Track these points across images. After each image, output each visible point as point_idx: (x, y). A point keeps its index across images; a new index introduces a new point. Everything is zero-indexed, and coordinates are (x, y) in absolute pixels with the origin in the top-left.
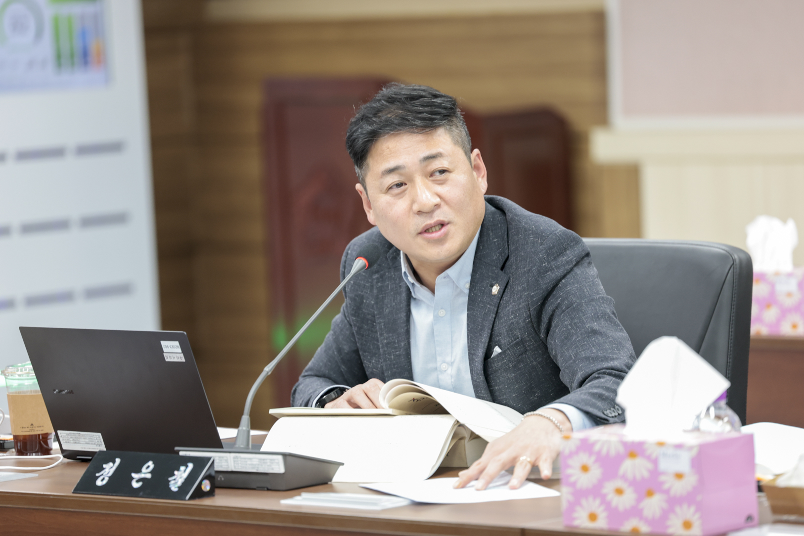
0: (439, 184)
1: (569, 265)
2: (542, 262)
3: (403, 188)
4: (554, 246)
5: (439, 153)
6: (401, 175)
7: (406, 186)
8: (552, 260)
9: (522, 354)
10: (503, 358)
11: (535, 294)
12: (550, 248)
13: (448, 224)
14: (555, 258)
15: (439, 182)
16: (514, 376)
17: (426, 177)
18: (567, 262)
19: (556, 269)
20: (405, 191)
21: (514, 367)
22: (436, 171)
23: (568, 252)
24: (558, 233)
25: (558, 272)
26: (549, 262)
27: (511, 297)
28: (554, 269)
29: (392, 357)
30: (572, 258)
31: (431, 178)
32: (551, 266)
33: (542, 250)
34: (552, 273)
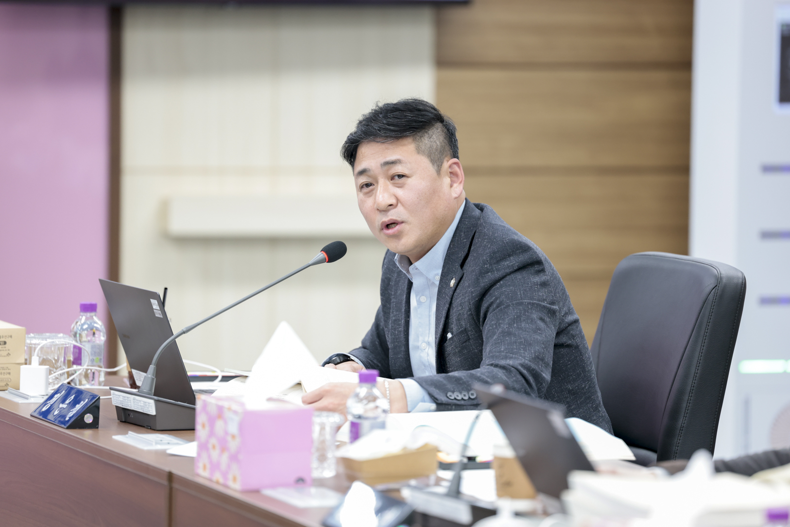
0: (398, 187)
1: (510, 269)
2: (485, 264)
3: (371, 187)
4: (498, 251)
5: (398, 160)
6: (369, 176)
7: (374, 187)
8: (494, 263)
9: (466, 341)
10: (451, 343)
11: (475, 291)
12: (494, 253)
13: (402, 222)
14: (498, 262)
15: (398, 185)
16: (460, 360)
17: (388, 179)
18: (509, 266)
19: (497, 272)
20: (372, 190)
21: (459, 352)
22: (395, 176)
23: (512, 258)
24: (505, 240)
25: (497, 274)
26: (491, 265)
27: (461, 291)
28: (494, 271)
29: (396, 332)
30: (514, 264)
31: (391, 182)
32: (492, 268)
33: (488, 253)
34: (492, 274)
